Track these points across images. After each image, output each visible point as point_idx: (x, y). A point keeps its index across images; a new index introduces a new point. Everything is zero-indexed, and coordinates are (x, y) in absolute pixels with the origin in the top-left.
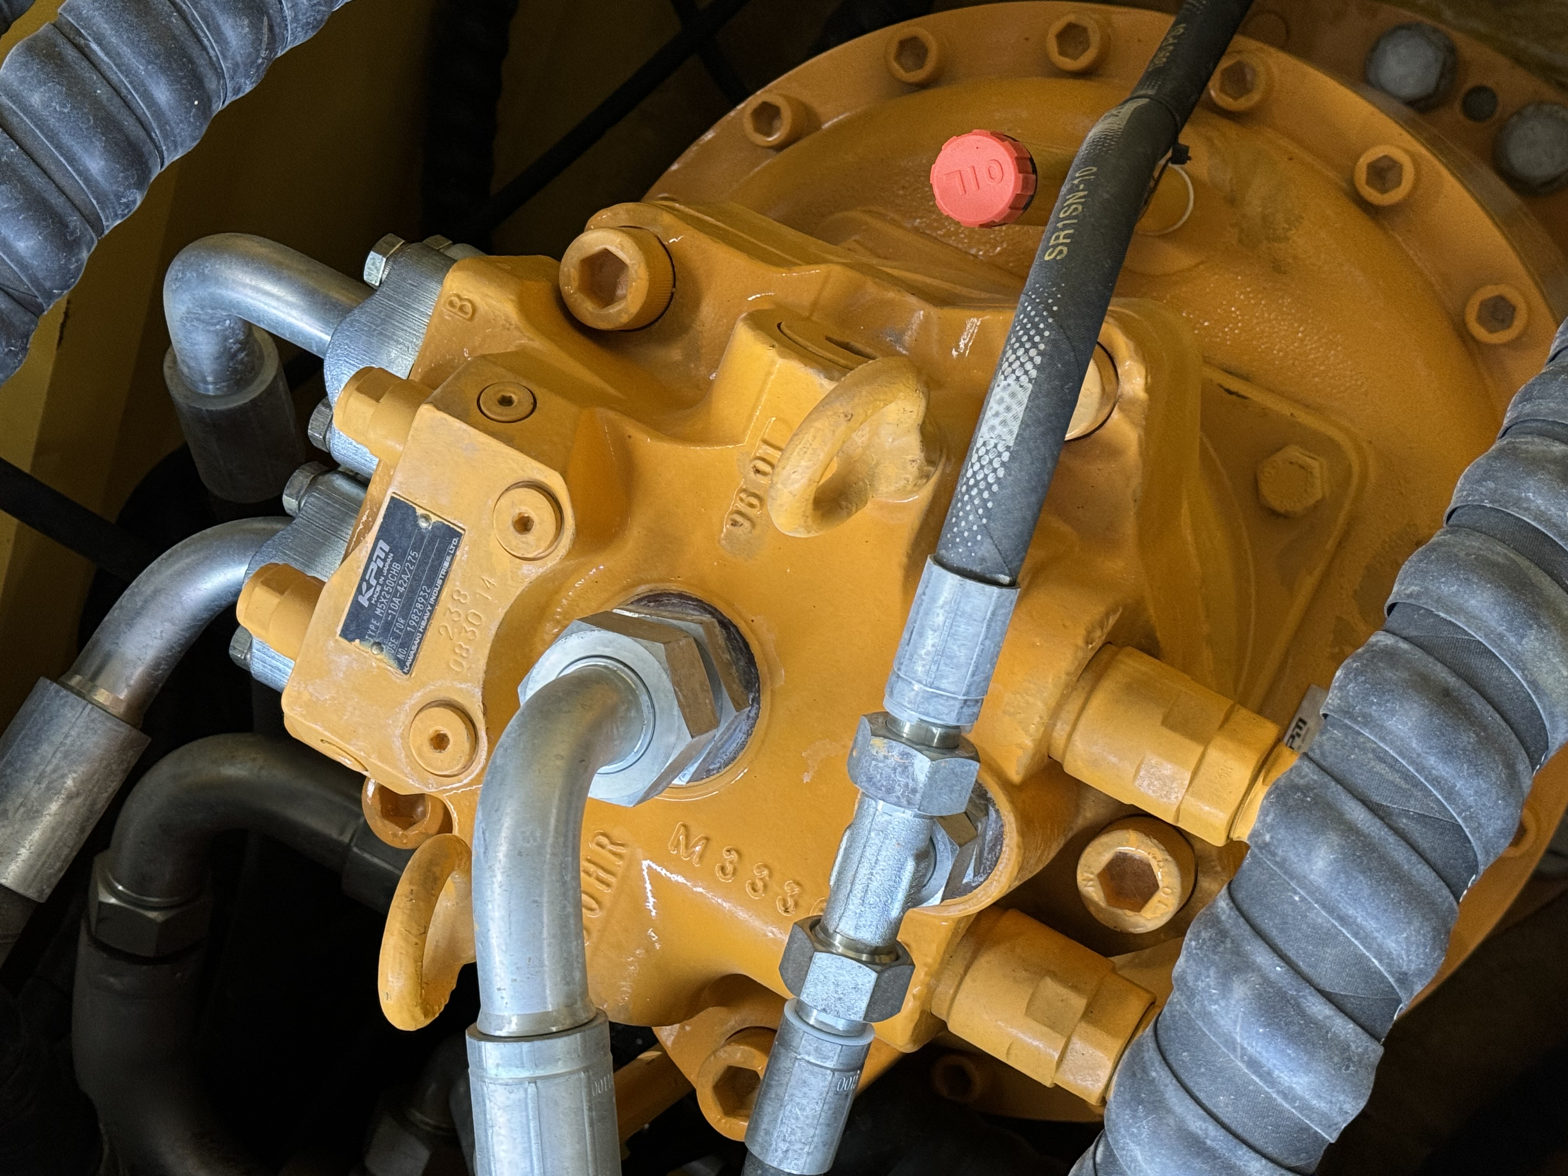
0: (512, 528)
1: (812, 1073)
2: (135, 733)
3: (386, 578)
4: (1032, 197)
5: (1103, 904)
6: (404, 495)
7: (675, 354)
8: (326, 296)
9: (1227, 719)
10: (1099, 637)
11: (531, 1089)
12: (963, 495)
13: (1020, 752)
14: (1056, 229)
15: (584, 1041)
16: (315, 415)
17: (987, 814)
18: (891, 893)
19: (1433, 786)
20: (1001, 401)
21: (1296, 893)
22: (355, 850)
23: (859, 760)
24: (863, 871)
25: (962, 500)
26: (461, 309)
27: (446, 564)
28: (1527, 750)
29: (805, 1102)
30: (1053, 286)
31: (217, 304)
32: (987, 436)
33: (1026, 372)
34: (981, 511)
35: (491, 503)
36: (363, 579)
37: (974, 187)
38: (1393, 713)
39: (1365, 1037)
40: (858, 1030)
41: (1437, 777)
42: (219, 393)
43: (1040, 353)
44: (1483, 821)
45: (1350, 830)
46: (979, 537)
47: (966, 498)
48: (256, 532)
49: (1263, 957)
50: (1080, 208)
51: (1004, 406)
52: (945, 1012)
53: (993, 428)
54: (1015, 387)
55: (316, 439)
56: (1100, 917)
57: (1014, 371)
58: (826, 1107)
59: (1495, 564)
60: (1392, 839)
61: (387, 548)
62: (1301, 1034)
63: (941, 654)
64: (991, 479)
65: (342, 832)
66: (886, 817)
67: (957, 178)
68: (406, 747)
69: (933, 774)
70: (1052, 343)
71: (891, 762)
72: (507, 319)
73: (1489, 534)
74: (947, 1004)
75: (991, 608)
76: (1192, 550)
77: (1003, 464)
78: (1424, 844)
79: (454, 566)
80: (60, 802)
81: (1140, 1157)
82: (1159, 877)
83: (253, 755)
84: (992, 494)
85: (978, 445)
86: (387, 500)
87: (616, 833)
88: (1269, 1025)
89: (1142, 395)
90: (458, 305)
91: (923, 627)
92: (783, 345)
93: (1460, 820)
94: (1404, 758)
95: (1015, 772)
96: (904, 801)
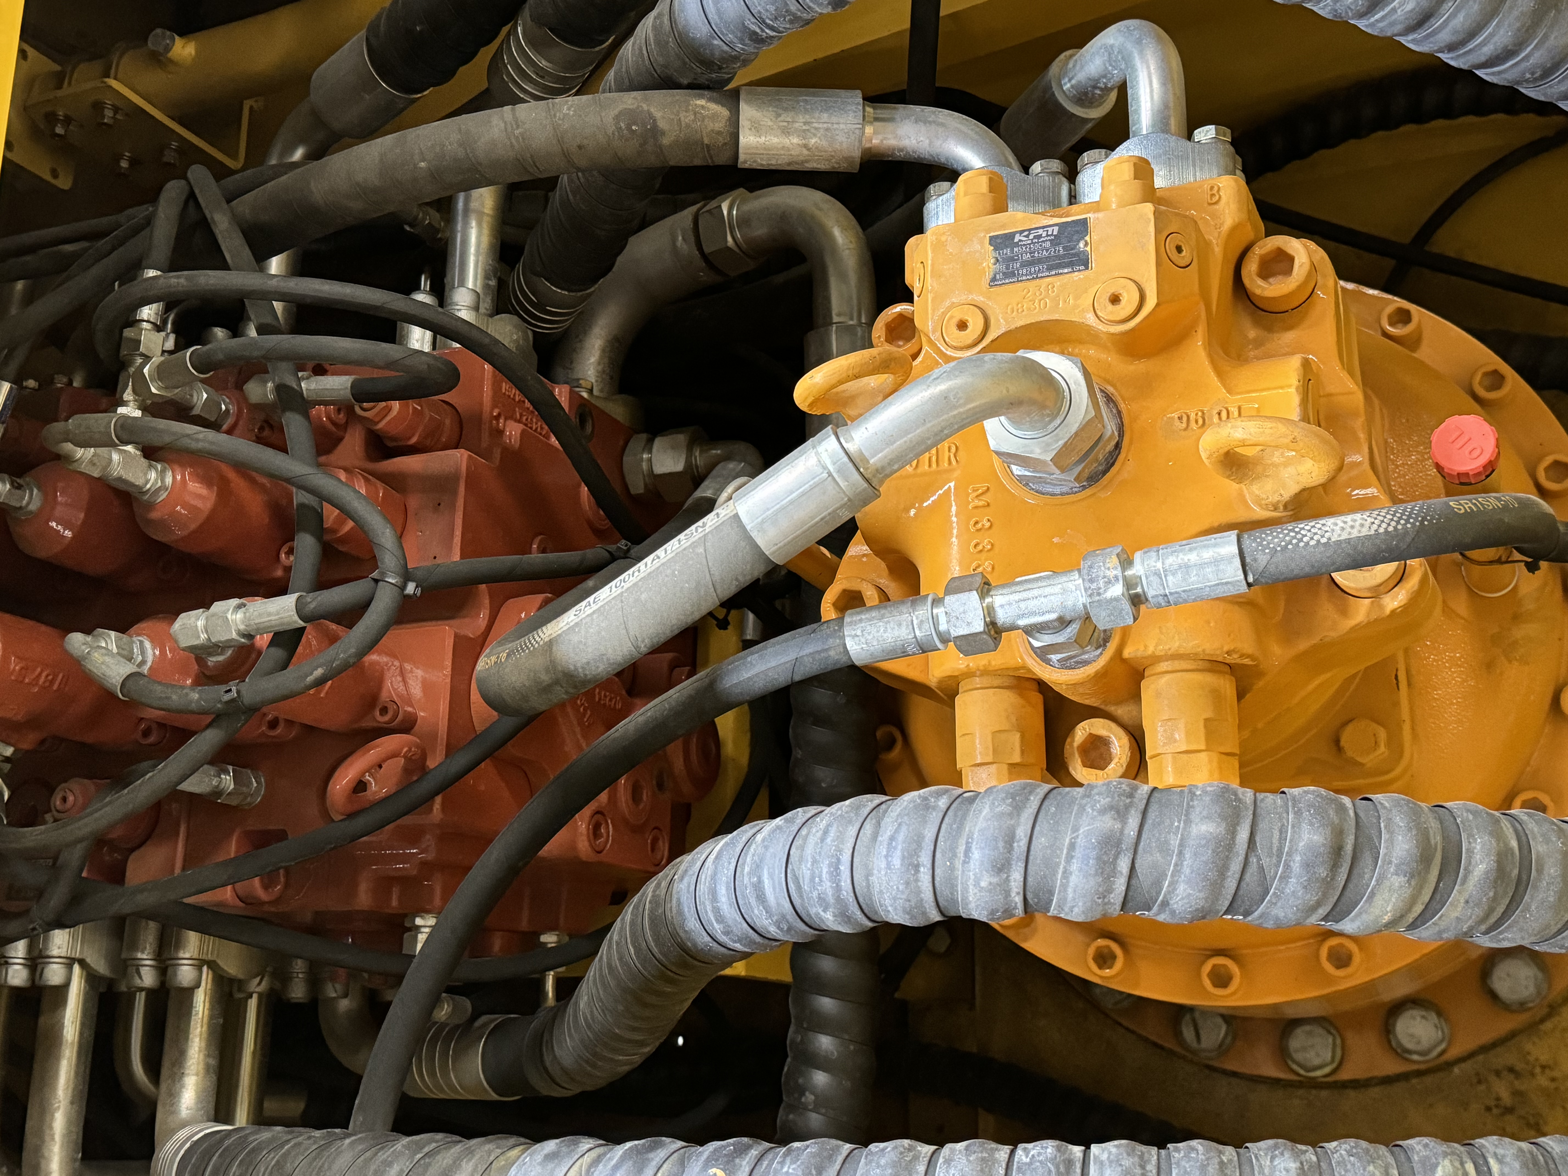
0: (1109, 295)
1: (907, 625)
2: (858, 161)
3: (1038, 242)
4: (1471, 484)
5: (1076, 744)
6: (1091, 224)
7: (1252, 333)
8: (1169, 116)
9: (1227, 754)
10: (1234, 659)
11: (825, 475)
12: (1286, 529)
13: (1142, 648)
14: (1470, 500)
15: (864, 490)
16: (1097, 151)
17: (1097, 648)
18: (1033, 614)
19: (1284, 866)
20: (1354, 521)
21: (1179, 822)
22: (834, 328)
23: (1098, 555)
24: (1036, 592)
25: (1283, 530)
26: (1213, 195)
27: (1066, 271)
28: (1332, 909)
29: (889, 630)
30: (1438, 515)
31: (1128, 59)
32: (1329, 524)
33: (1379, 526)
34: (1283, 543)
35: (1117, 274)
36: (1030, 230)
37: (1458, 446)
38: (1311, 824)
39: (1121, 899)
40: (945, 639)
41: (1290, 866)
42: (1068, 93)
43: (1395, 528)
44: (1279, 904)
45: (1232, 832)
46: (1267, 551)
47: (1286, 532)
48: (1006, 159)
49: (1133, 822)
50: (1491, 507)
51: (1352, 523)
52: (965, 689)
53: (1336, 524)
54: (1367, 524)
55: (1083, 160)
56: (1067, 747)
57: (1376, 519)
58: (893, 644)
59: (1428, 839)
60: (1241, 858)
61: (1055, 233)
62: (1104, 863)
63: (1186, 567)
64: (1305, 539)
65: (839, 315)
66: (1074, 588)
67: (1458, 433)
68: (949, 309)
69: (1116, 599)
70: (1406, 531)
71: (1108, 573)
72: (1222, 224)
73: (1443, 829)
74: (971, 687)
75: (1229, 580)
76: (1303, 693)
77: (1318, 541)
78: (1247, 877)
79: (1067, 276)
80: (800, 142)
81: (984, 814)
82: (1110, 767)
83: (853, 240)
84: (1297, 545)
85: (1321, 522)
86: (1083, 216)
87: (961, 454)
88: (1099, 843)
89: (1388, 611)
90: (1214, 194)
91: (1195, 548)
92: (1303, 386)
93: (1272, 890)
94: (1290, 842)
95: (1127, 653)
96: (1090, 592)
